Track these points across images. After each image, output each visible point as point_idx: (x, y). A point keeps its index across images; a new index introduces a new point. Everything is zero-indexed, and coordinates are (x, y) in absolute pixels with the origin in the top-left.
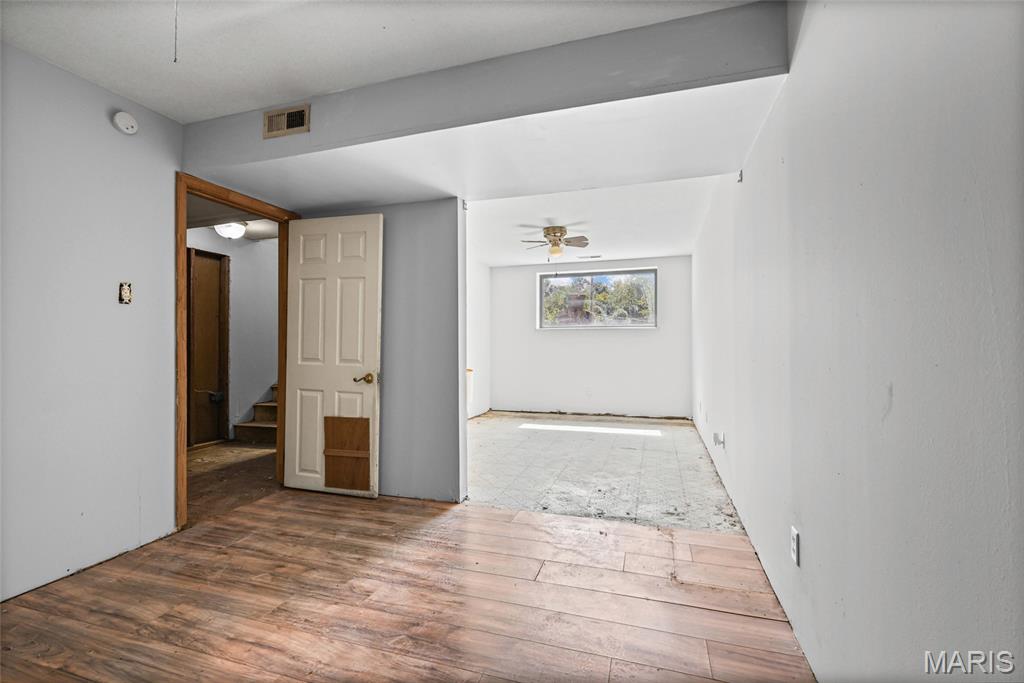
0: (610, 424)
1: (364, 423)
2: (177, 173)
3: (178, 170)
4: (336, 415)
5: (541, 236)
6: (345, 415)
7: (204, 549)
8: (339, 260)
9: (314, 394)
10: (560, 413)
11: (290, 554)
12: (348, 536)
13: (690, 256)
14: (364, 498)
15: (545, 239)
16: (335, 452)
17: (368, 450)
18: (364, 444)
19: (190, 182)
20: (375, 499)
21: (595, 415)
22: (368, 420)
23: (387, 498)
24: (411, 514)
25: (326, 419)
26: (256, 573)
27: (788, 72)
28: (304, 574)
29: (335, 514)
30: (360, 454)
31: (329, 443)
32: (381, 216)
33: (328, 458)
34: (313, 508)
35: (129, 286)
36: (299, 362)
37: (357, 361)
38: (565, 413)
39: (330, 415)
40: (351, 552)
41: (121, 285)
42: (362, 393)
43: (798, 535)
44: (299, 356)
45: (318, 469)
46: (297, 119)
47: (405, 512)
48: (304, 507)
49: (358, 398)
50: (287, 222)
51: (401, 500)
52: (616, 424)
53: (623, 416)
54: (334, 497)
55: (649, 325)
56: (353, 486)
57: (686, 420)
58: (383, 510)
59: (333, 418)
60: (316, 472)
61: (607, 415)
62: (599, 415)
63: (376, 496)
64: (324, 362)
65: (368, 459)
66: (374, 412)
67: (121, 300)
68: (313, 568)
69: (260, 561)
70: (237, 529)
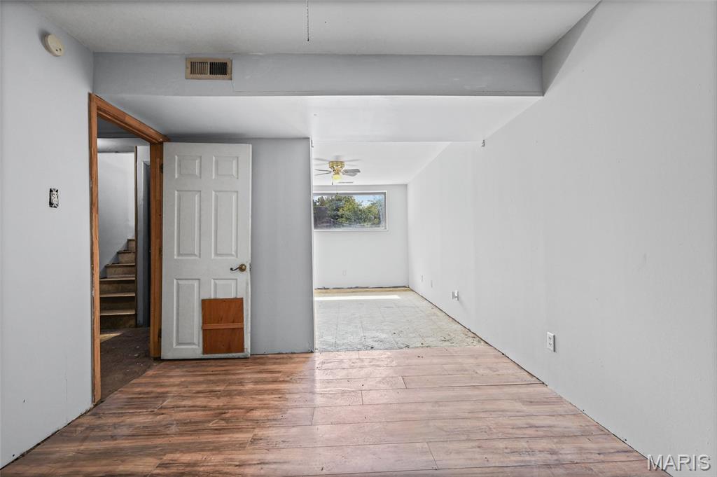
0: (362, 293)
1: (238, 302)
2: (90, 95)
3: (91, 92)
4: (212, 297)
5: (327, 167)
6: (221, 296)
7: (139, 414)
8: (213, 177)
9: (191, 282)
10: (325, 289)
11: (222, 404)
12: (254, 385)
13: (406, 185)
14: (239, 358)
15: (330, 169)
16: (210, 327)
17: (243, 321)
18: (239, 317)
19: (100, 104)
20: (248, 358)
21: (349, 288)
22: (242, 299)
23: (258, 356)
24: (287, 364)
25: (204, 302)
26: (209, 422)
27: (543, 95)
28: (249, 414)
29: (227, 373)
30: (235, 326)
31: (205, 320)
32: (251, 146)
33: (205, 332)
34: (204, 371)
35: (57, 191)
36: (175, 257)
37: (232, 255)
38: (328, 289)
39: (206, 297)
40: (269, 394)
41: (51, 191)
42: (236, 279)
43: (554, 336)
44: (175, 253)
45: (196, 341)
46: (220, 69)
47: (283, 363)
48: (194, 371)
49: (233, 283)
50: (161, 143)
51: (270, 356)
52: (365, 293)
53: (367, 288)
54: (217, 361)
55: (381, 228)
56: (229, 351)
57: (406, 288)
58: (263, 364)
59: (210, 300)
60: (194, 344)
61: (357, 287)
62: (351, 288)
63: (249, 356)
64: (200, 257)
65: (243, 328)
66: (247, 293)
67: (51, 204)
68: (252, 409)
69: (202, 413)
70: (152, 395)
